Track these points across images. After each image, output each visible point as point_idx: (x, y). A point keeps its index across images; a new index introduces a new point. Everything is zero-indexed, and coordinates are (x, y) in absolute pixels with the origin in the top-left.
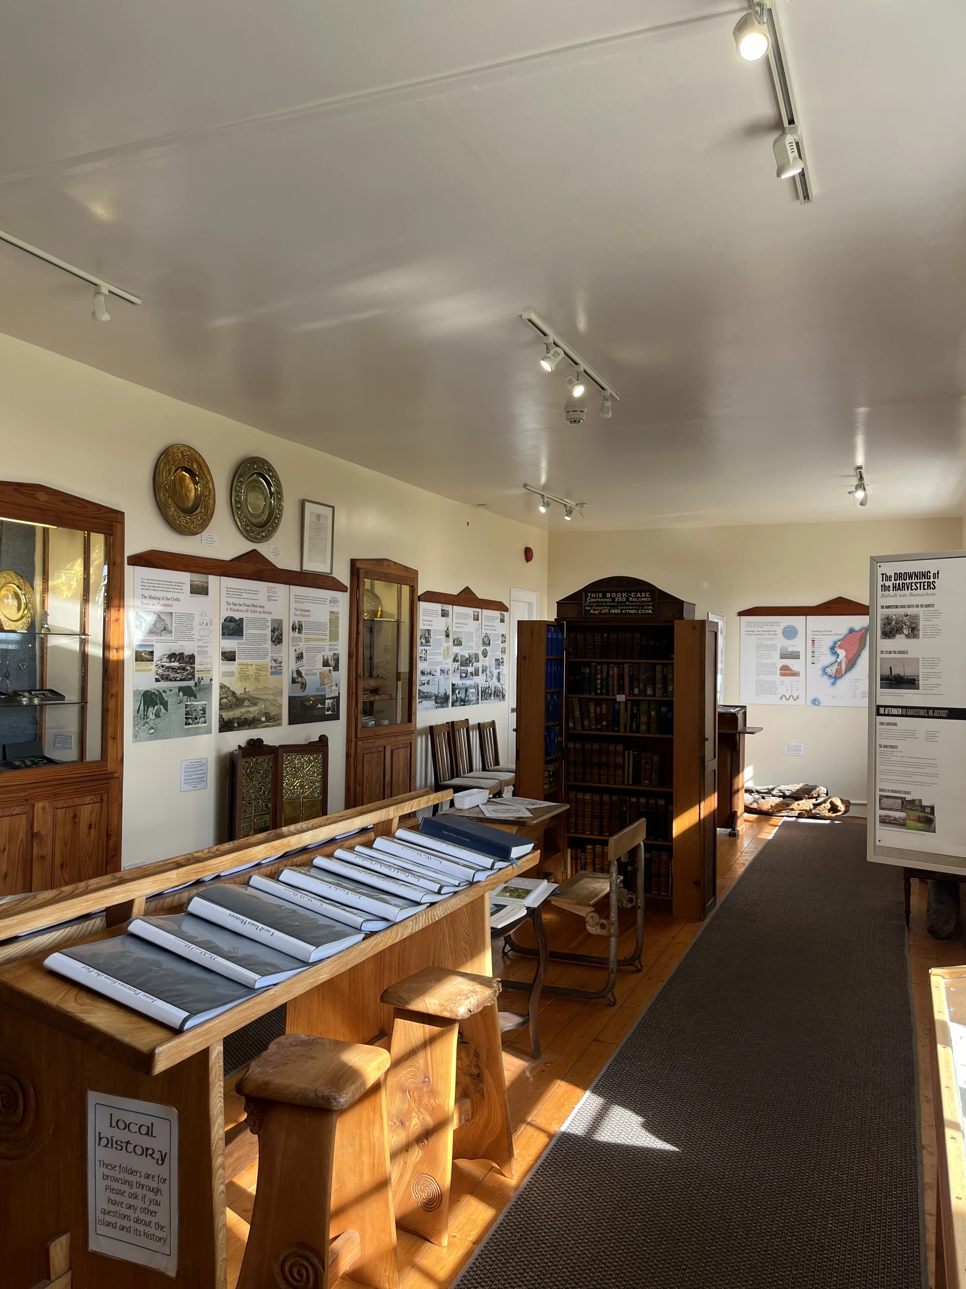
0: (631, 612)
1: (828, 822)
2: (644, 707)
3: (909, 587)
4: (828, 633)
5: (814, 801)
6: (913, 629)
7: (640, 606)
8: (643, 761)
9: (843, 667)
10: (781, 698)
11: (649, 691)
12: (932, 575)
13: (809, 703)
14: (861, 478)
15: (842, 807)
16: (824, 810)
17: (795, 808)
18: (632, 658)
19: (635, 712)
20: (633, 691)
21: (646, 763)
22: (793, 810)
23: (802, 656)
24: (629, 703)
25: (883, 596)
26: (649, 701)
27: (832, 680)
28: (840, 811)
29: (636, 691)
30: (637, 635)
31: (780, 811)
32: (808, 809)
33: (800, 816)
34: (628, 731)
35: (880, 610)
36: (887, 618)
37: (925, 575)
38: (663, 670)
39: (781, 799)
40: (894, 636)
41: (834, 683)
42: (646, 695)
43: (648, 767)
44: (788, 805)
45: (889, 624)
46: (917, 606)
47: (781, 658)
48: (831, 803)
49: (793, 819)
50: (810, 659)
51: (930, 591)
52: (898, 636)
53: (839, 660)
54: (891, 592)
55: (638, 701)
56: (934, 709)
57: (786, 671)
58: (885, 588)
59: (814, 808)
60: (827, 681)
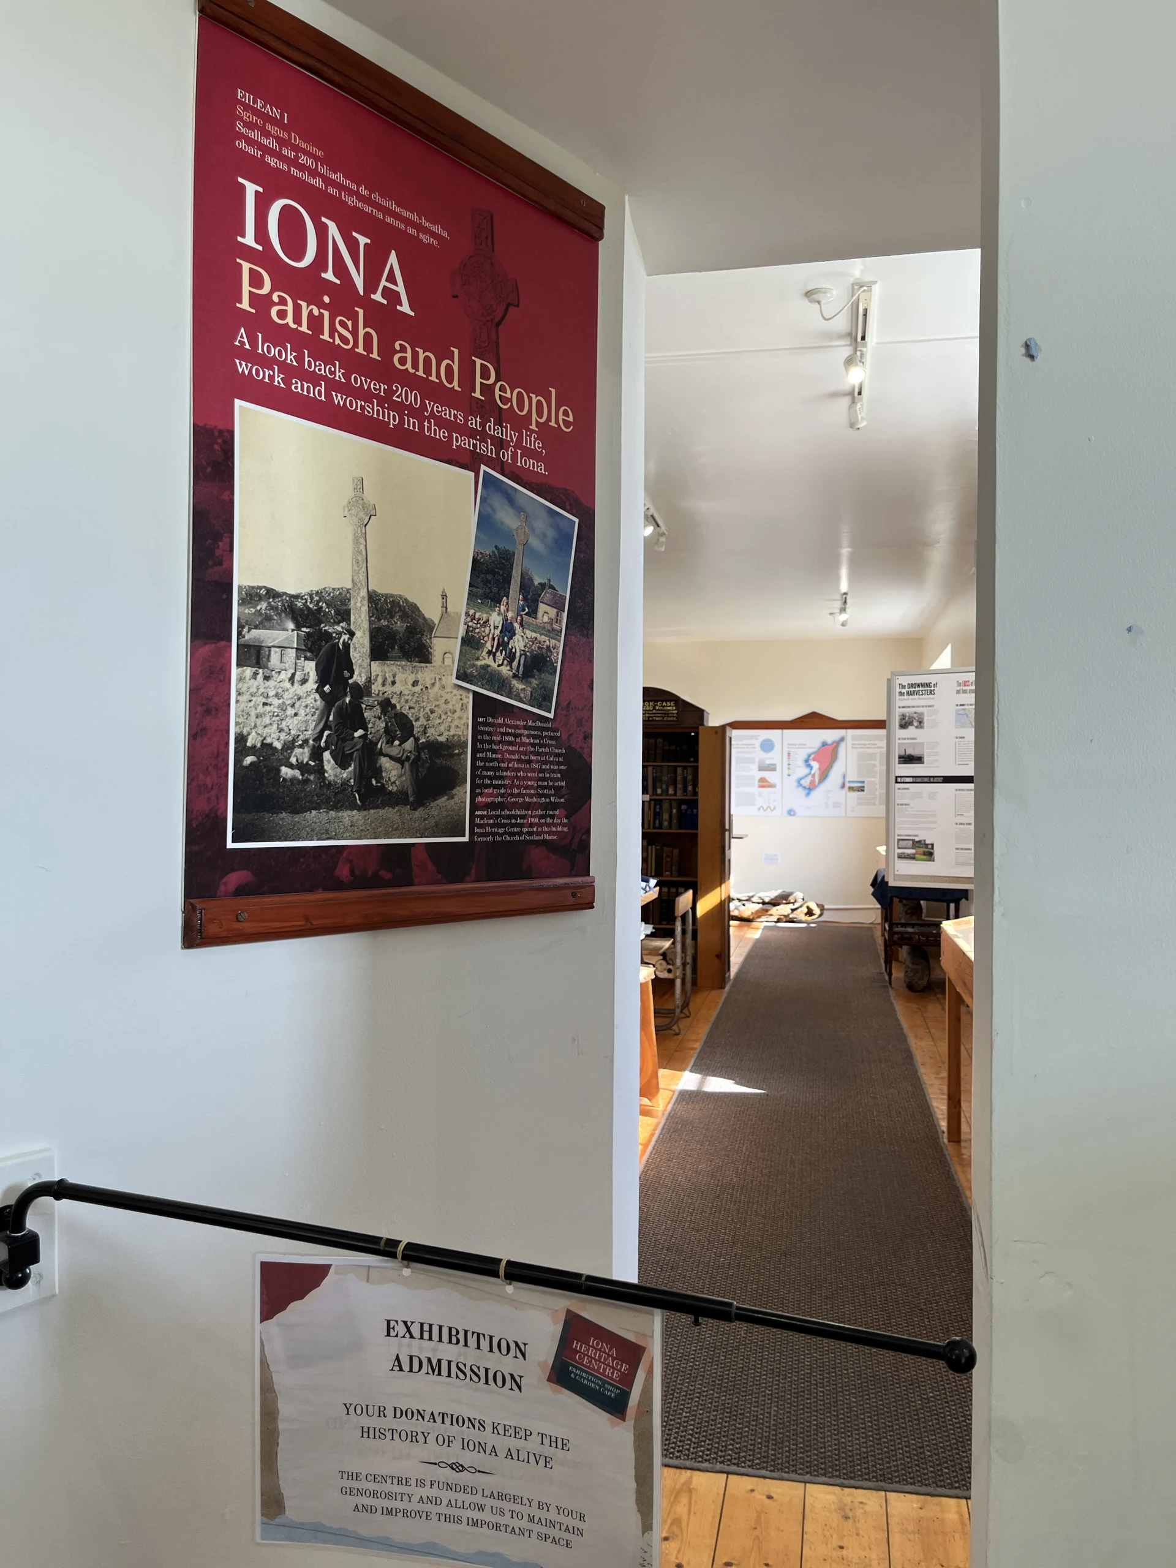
0: (657, 719)
1: (804, 925)
2: (666, 805)
3: (917, 693)
4: (803, 746)
5: (791, 906)
6: (920, 722)
7: (665, 714)
8: (665, 855)
9: (817, 779)
10: (759, 809)
11: (671, 791)
12: (932, 685)
13: (785, 813)
14: (845, 602)
15: (817, 911)
16: (801, 914)
17: (773, 913)
18: (655, 761)
19: (658, 810)
20: (656, 791)
21: (668, 856)
22: (771, 915)
23: (778, 768)
24: (653, 802)
25: (900, 700)
26: (671, 800)
27: (807, 791)
28: (814, 914)
29: (659, 791)
30: (660, 741)
31: (759, 917)
32: (786, 914)
33: (779, 921)
34: (652, 827)
35: (898, 710)
36: (903, 715)
37: (928, 685)
38: (683, 772)
39: (761, 905)
40: (907, 727)
41: (808, 794)
42: (668, 795)
43: (669, 859)
44: (767, 911)
45: (904, 719)
46: (923, 706)
47: (759, 770)
48: (808, 907)
49: (773, 924)
50: (786, 772)
51: (931, 696)
52: (910, 727)
53: (813, 772)
54: (906, 697)
55: (661, 800)
56: (934, 777)
57: (764, 783)
58: (901, 694)
59: (792, 912)
60: (802, 792)
